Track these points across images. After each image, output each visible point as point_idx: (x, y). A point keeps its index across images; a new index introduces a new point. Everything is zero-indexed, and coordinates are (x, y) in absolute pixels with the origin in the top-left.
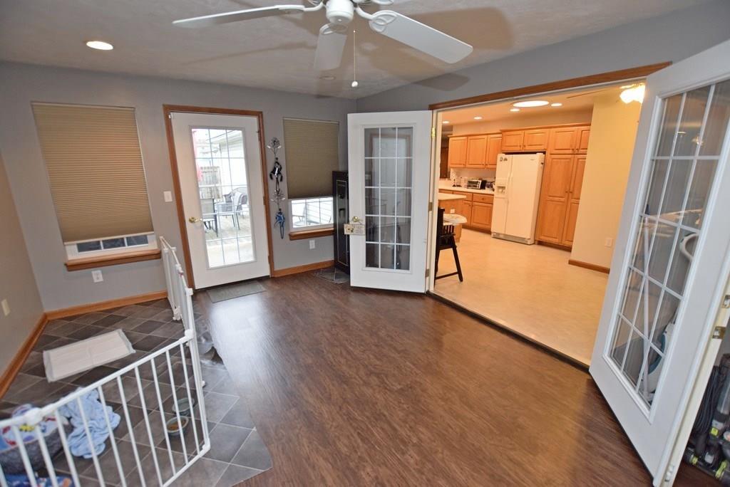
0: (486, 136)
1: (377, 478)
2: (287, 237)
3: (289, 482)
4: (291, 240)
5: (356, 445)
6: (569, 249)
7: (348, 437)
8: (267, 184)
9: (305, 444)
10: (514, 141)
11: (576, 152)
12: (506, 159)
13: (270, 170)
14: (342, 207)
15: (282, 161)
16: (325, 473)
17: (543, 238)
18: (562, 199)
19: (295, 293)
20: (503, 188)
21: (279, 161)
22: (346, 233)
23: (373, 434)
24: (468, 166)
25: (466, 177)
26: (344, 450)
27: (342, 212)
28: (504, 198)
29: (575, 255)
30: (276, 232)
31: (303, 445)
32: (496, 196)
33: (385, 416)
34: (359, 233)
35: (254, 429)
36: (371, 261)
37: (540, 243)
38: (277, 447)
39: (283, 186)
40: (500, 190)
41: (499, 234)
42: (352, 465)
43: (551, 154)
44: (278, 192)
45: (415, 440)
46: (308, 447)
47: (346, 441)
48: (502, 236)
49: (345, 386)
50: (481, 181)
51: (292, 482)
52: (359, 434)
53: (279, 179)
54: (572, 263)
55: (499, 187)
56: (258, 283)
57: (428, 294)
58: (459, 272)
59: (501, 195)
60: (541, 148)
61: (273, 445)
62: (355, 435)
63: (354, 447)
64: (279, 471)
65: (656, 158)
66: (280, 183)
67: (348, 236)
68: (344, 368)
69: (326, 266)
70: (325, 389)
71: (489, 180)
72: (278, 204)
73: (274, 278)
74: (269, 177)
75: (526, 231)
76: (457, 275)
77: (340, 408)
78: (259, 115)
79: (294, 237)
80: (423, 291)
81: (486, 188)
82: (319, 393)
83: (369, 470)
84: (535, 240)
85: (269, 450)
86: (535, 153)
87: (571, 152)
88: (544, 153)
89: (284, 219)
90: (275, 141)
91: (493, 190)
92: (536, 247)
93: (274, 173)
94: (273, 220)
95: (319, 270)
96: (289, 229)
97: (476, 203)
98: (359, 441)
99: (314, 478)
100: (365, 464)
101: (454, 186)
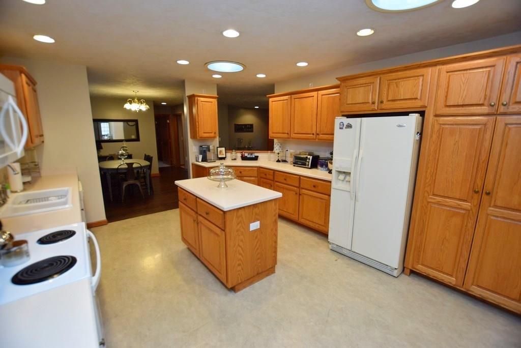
0: (315, 94)
10: (359, 96)
11: (502, 109)
12: (349, 126)
18: (466, 205)
20: (347, 174)
24: (293, 135)
25: (293, 150)
28: (347, 191)
32: (334, 184)
37: (413, 273)
40: (342, 177)
41: (340, 248)
43: (436, 116)
48: (345, 252)
50: (311, 157)
55: (340, 171)
59: (342, 185)
60: (418, 104)
71: (323, 154)
81: (319, 167)
86: (406, 114)
87: (485, 109)
88: (422, 113)
91: (330, 172)
92: (406, 278)
97: (304, 191)
101: (278, 161)
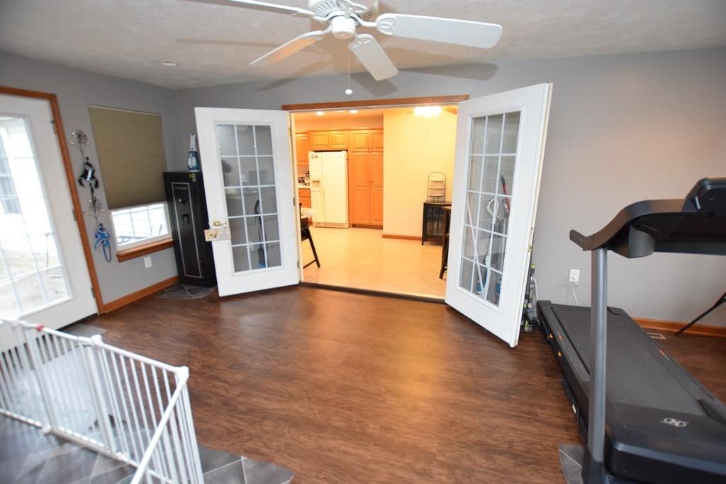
1: (381, 427)
2: (115, 259)
3: (320, 473)
4: (120, 261)
5: (347, 416)
6: (380, 228)
7: (335, 414)
8: (76, 193)
9: (306, 439)
10: (320, 140)
11: (371, 150)
12: (316, 157)
13: (77, 172)
14: (185, 213)
15: (94, 161)
16: (343, 448)
17: (356, 222)
18: (366, 188)
19: (155, 322)
20: (318, 182)
21: (90, 161)
22: (207, 240)
23: (352, 402)
26: (341, 424)
27: (185, 218)
28: (320, 191)
29: (386, 231)
30: (98, 255)
31: (305, 442)
32: (312, 189)
33: (348, 385)
34: (223, 238)
35: (243, 458)
36: (239, 264)
37: (354, 226)
38: (283, 457)
39: (100, 194)
40: (315, 184)
41: (319, 223)
42: (357, 430)
43: (353, 152)
44: (94, 202)
45: (384, 390)
46: (310, 439)
47: (337, 418)
48: (322, 225)
49: (295, 381)
51: (323, 471)
52: (342, 408)
53: (93, 186)
54: (385, 236)
55: (314, 182)
56: (85, 326)
57: (301, 284)
58: (317, 260)
59: (316, 189)
60: (344, 146)
61: (276, 458)
62: (340, 410)
63: (346, 418)
64: (304, 472)
65: (472, 155)
66: (95, 190)
67: (210, 243)
68: (281, 368)
69: (168, 285)
70: (280, 392)
72: (96, 218)
73: (104, 314)
74: (77, 183)
75: (342, 218)
76: (315, 263)
77: (309, 398)
78: (52, 98)
79: (124, 257)
80: (297, 283)
82: (278, 398)
83: (371, 425)
84: (350, 224)
85: (277, 464)
86: (341, 151)
87: (367, 150)
88: (347, 151)
89: (109, 236)
90: (79, 136)
92: (351, 229)
93: (86, 177)
94: (92, 240)
95: (162, 292)
96: (115, 249)
98: (347, 412)
99: (337, 457)
100: (365, 424)
